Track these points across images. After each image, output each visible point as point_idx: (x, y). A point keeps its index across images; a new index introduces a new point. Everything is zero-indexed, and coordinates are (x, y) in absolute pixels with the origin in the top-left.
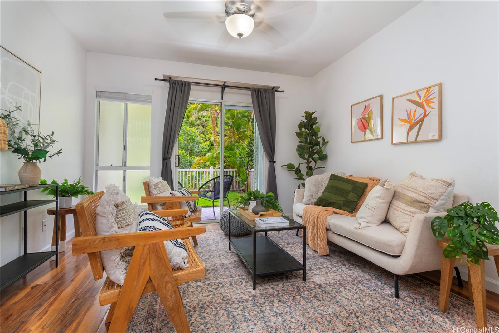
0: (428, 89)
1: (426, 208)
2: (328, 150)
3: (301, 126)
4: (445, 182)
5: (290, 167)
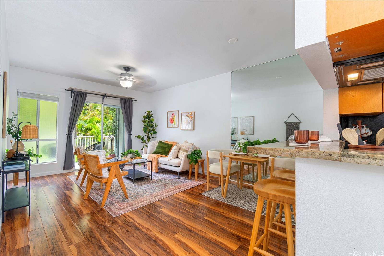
0: (191, 113)
1: (187, 152)
2: (157, 130)
3: (144, 117)
4: (192, 144)
5: (139, 137)
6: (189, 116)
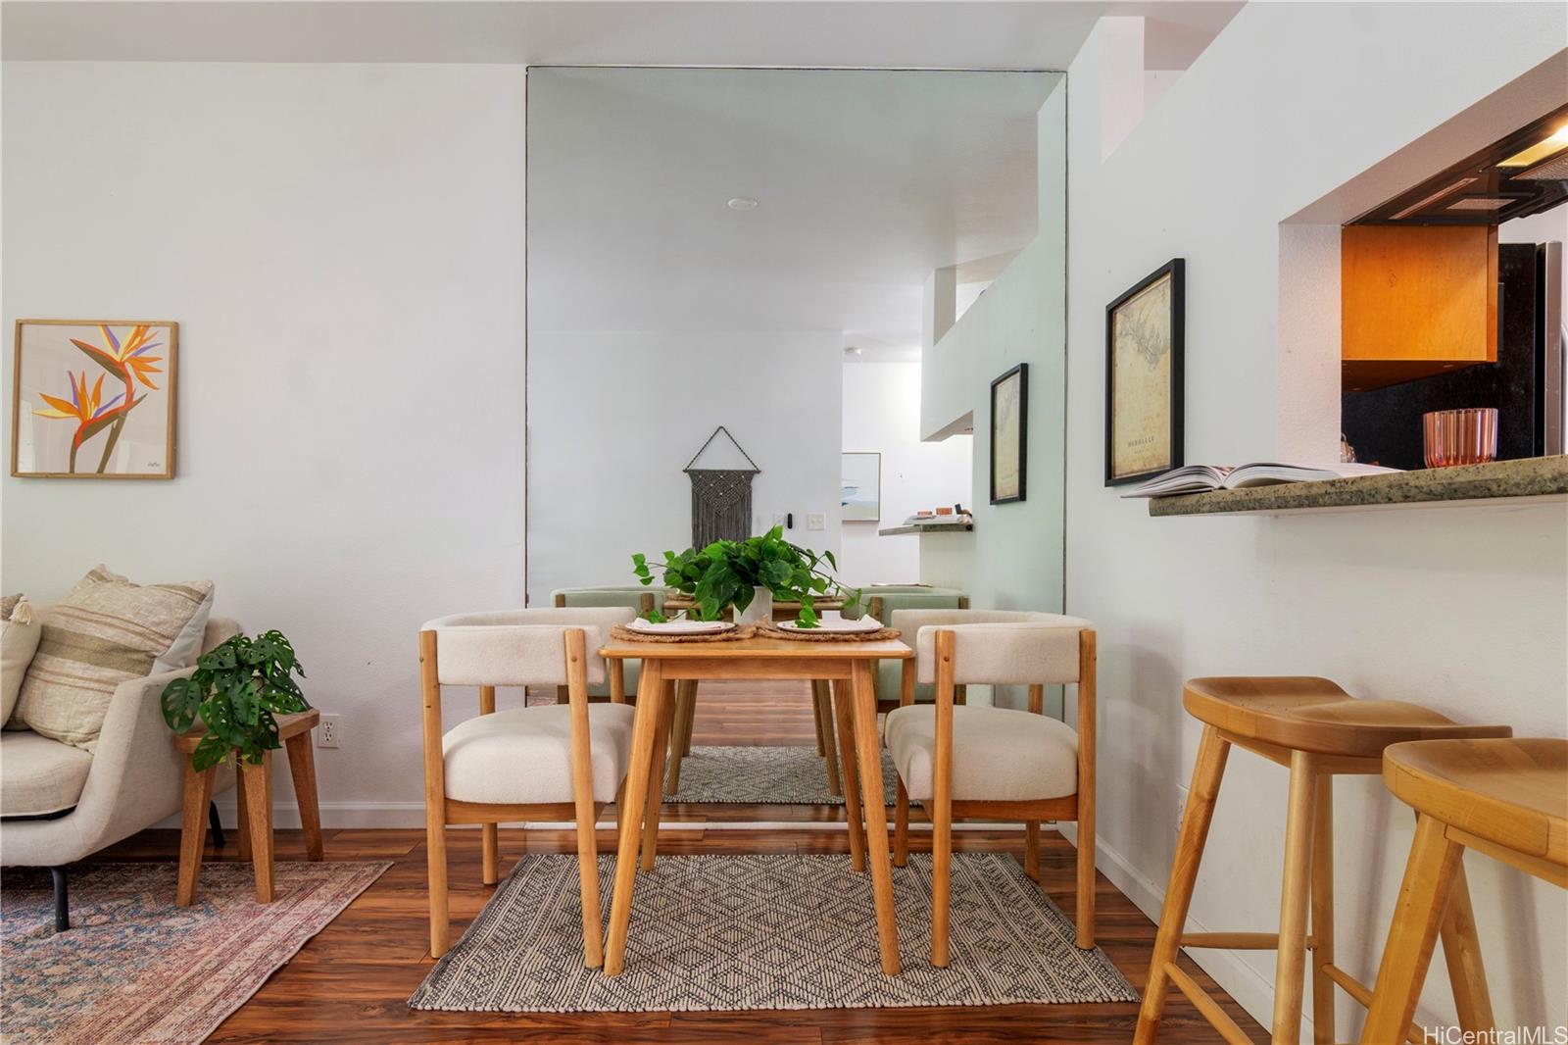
0: (142, 328)
1: (144, 662)
6: (117, 351)
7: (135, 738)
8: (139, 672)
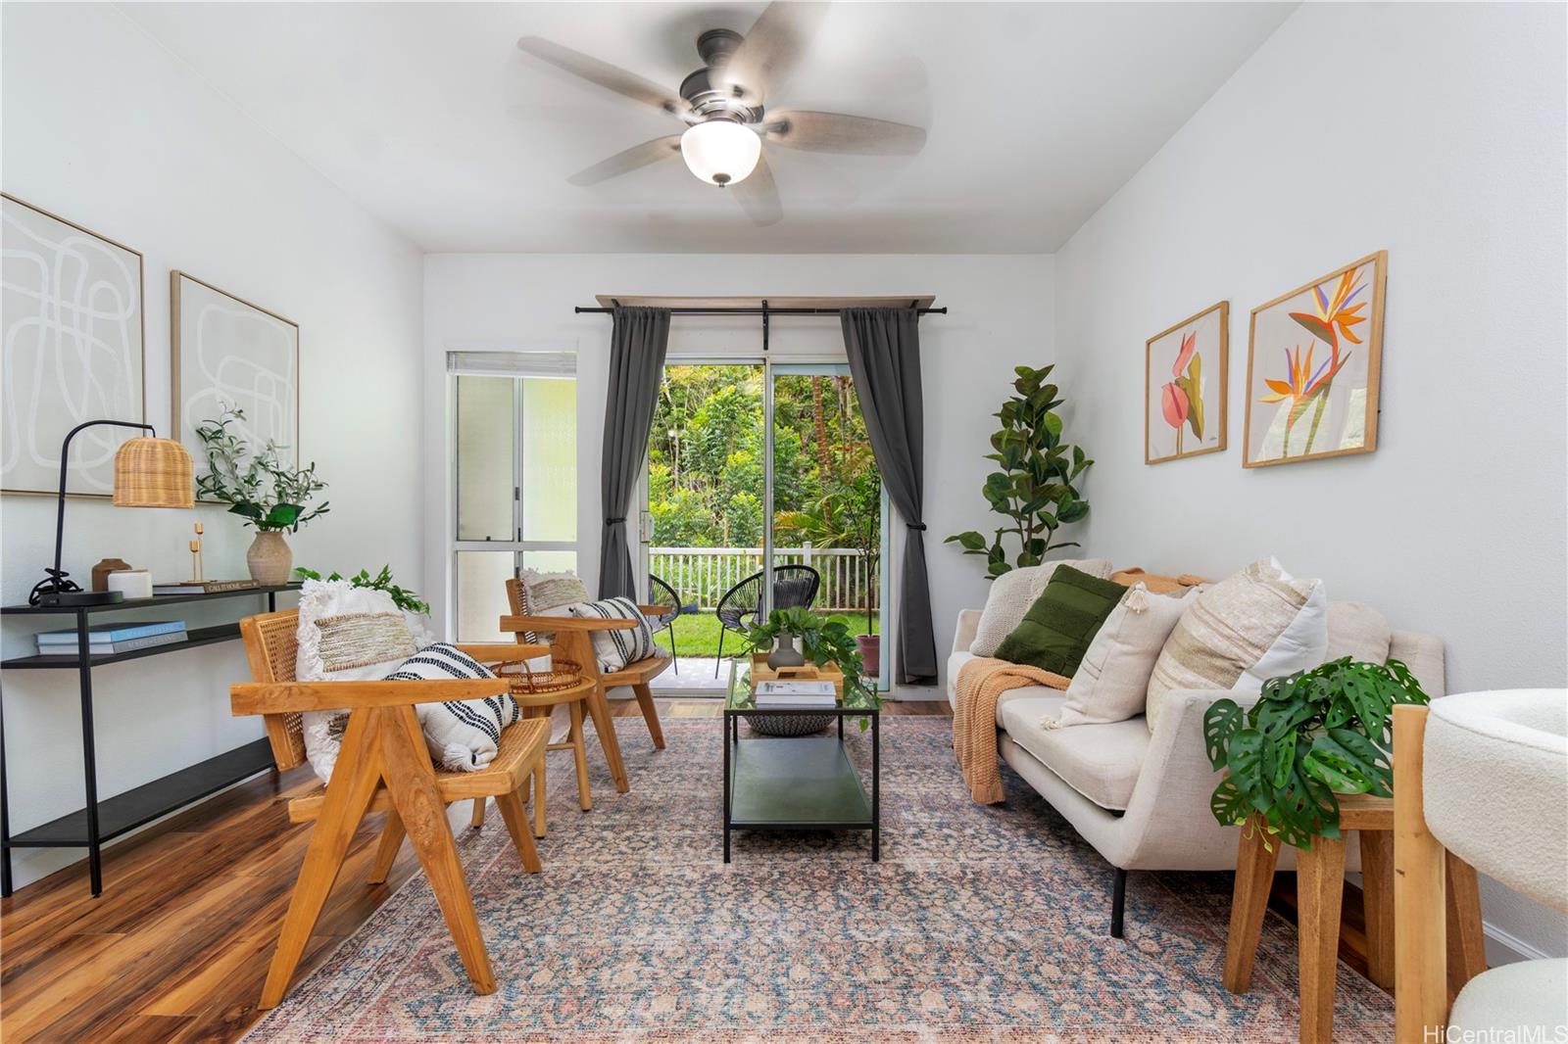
0: (1349, 272)
1: (1228, 671)
3: (1008, 414)
4: (1291, 591)
5: (972, 542)
6: (1325, 313)
7: (1172, 756)
8: (1220, 682)
